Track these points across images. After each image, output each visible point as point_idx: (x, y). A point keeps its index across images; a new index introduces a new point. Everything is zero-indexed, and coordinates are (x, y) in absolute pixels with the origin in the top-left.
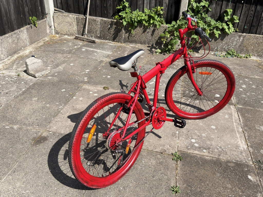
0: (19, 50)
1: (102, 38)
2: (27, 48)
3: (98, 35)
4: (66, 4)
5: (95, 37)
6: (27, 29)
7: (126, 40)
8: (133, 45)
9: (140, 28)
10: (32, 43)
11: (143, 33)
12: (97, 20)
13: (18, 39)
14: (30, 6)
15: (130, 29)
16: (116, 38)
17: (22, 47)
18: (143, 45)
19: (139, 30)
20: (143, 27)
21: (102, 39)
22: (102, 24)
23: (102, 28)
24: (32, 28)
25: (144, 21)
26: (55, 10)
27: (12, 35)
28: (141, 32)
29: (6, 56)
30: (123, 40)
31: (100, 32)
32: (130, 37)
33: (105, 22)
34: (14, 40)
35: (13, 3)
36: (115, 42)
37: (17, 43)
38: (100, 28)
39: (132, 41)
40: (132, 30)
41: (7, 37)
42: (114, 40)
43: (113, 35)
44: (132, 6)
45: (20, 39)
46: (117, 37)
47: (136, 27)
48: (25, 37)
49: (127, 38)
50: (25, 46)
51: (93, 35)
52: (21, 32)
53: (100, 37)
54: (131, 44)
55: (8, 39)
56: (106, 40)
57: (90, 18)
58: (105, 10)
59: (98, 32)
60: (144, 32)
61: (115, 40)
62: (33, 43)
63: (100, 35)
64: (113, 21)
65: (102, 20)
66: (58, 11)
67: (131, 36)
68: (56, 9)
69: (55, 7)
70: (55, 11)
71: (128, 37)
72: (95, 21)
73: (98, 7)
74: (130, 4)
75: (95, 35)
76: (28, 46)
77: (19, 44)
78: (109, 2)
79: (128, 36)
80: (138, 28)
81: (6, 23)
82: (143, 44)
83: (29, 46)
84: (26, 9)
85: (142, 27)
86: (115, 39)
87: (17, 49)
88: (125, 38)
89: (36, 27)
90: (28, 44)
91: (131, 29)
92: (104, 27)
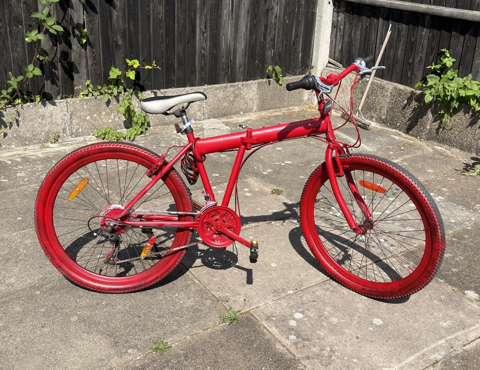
0: (234, 114)
1: (388, 124)
2: (250, 113)
3: (383, 117)
4: (348, 54)
5: (376, 120)
6: (259, 84)
7: (431, 135)
8: (442, 148)
9: (465, 114)
10: (262, 107)
11: (468, 127)
12: (387, 87)
13: (236, 96)
14: (280, 48)
15: (442, 112)
16: (414, 127)
17: (242, 110)
18: (465, 153)
19: (462, 118)
20: (471, 113)
21: (388, 126)
22: (394, 96)
23: (392, 103)
24: (269, 84)
25: (473, 100)
26: (329, 62)
27: (226, 87)
28: (466, 124)
29: (206, 115)
30: (425, 134)
31: (388, 112)
32: (441, 129)
33: (400, 93)
34: (229, 96)
35: (247, 39)
36: (409, 135)
37: (233, 101)
38: (389, 103)
39: (443, 140)
40: (446, 115)
41: (217, 89)
42: (408, 130)
43: (409, 120)
44: (461, 67)
45: (241, 96)
46: (416, 126)
47: (456, 111)
48: (251, 96)
49: (435, 131)
50: (247, 111)
51: (375, 115)
52: (244, 86)
53: (385, 121)
54: (438, 146)
55: (218, 91)
56: (395, 128)
57: (376, 81)
58: (409, 71)
59: (384, 111)
60: (472, 124)
61: (411, 132)
62: (266, 110)
63: (386, 118)
64: (415, 94)
65: (395, 88)
66: (334, 65)
67: (444, 128)
68: (332, 61)
69: (330, 57)
70: (329, 65)
71: (438, 130)
72: (383, 88)
73: (397, 63)
74: (458, 63)
75: (378, 115)
76: (253, 111)
77: (236, 104)
78: (420, 54)
79: (437, 127)
80: (461, 114)
81: (224, 67)
82: (465, 151)
83: (255, 111)
84: (270, 53)
85: (468, 113)
86: (411, 130)
87: (230, 111)
88: (430, 129)
89: (280, 85)
90: (255, 108)
91: (443, 114)
92: (395, 102)
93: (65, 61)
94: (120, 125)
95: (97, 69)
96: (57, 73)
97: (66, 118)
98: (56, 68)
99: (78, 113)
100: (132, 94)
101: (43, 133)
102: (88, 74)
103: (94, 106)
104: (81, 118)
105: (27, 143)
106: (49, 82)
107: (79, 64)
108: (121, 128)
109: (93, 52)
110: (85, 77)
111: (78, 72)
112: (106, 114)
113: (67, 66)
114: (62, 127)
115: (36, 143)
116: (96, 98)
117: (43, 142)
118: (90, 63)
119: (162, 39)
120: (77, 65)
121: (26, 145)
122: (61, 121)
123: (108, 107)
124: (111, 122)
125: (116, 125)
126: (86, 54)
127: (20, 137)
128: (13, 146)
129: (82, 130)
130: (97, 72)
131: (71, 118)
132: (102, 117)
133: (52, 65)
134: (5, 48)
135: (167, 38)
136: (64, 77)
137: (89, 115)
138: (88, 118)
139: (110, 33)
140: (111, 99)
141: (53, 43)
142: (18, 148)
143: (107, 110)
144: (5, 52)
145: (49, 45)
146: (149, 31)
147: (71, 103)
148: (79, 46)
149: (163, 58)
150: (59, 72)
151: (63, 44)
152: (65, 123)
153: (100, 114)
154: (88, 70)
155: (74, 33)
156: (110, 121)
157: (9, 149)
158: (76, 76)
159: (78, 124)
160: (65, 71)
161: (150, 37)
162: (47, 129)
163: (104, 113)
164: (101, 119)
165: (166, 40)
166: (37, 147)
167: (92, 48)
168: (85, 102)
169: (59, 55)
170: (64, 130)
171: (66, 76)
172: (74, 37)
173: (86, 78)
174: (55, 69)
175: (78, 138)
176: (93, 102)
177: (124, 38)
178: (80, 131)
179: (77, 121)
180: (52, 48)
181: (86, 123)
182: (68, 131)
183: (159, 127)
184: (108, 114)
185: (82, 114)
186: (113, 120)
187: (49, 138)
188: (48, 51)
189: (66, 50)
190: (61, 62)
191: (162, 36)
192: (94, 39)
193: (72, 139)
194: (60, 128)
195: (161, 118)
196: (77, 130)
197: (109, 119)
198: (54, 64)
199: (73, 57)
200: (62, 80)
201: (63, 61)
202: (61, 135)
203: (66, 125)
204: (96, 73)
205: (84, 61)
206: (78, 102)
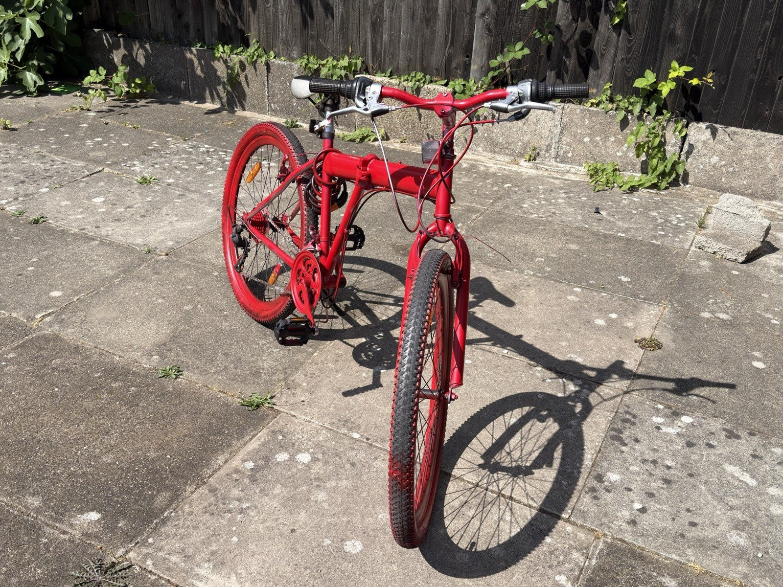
93: (584, 47)
94: (634, 165)
95: (629, 68)
96: (568, 63)
97: (555, 132)
98: (568, 56)
99: (574, 129)
100: (669, 121)
101: (520, 144)
102: (612, 74)
103: (601, 124)
104: (575, 136)
105: (497, 150)
106: (553, 73)
107: (603, 55)
108: (634, 171)
109: (630, 41)
110: (606, 76)
111: (597, 68)
112: (615, 141)
113: (584, 55)
114: (547, 143)
115: (507, 154)
116: (607, 112)
117: (516, 156)
118: (619, 57)
119: (764, 38)
120: (599, 55)
121: (495, 152)
122: (548, 133)
123: (622, 131)
124: (620, 157)
125: (627, 163)
126: (618, 41)
127: (491, 139)
128: (480, 149)
129: (573, 155)
130: (626, 73)
131: (561, 133)
132: (609, 144)
133: (564, 49)
134: (509, 14)
135: (774, 39)
136: (575, 71)
137: (589, 135)
138: (587, 139)
139: (666, 14)
140: (631, 119)
141: (573, 17)
142: (485, 153)
143: (619, 136)
144: (508, 20)
145: (567, 18)
146: (741, 21)
147: (568, 110)
148: (610, 27)
149: (755, 72)
150: (571, 63)
151: (588, 21)
152: (552, 138)
153: (606, 139)
154: (613, 67)
155: (607, 5)
156: (619, 154)
157: (475, 151)
158: (592, 72)
159: (569, 144)
160: (579, 63)
161: (739, 32)
162: (526, 138)
163: (613, 139)
164: (606, 146)
165: (771, 40)
166: (508, 159)
167: (629, 33)
168: (588, 115)
169: (576, 37)
170: (549, 147)
171: (579, 70)
172: (606, 13)
173: (607, 78)
174: (566, 57)
175: (562, 165)
176: (601, 118)
177: (688, 24)
178: (570, 155)
179: (569, 140)
180: (570, 25)
181: (581, 147)
182: (553, 150)
183: (704, 189)
184: (619, 143)
185: (579, 131)
186: (625, 153)
187: (526, 152)
188: (563, 28)
189: (589, 30)
190: (577, 48)
191: (766, 32)
192: (637, 20)
193: (555, 163)
194: (543, 144)
195: (712, 176)
196: (565, 153)
197: (618, 151)
198: (568, 48)
199: (597, 44)
200: (571, 75)
201: (580, 47)
202: (542, 153)
203: (553, 141)
204: (625, 75)
205: (612, 52)
206: (578, 111)
